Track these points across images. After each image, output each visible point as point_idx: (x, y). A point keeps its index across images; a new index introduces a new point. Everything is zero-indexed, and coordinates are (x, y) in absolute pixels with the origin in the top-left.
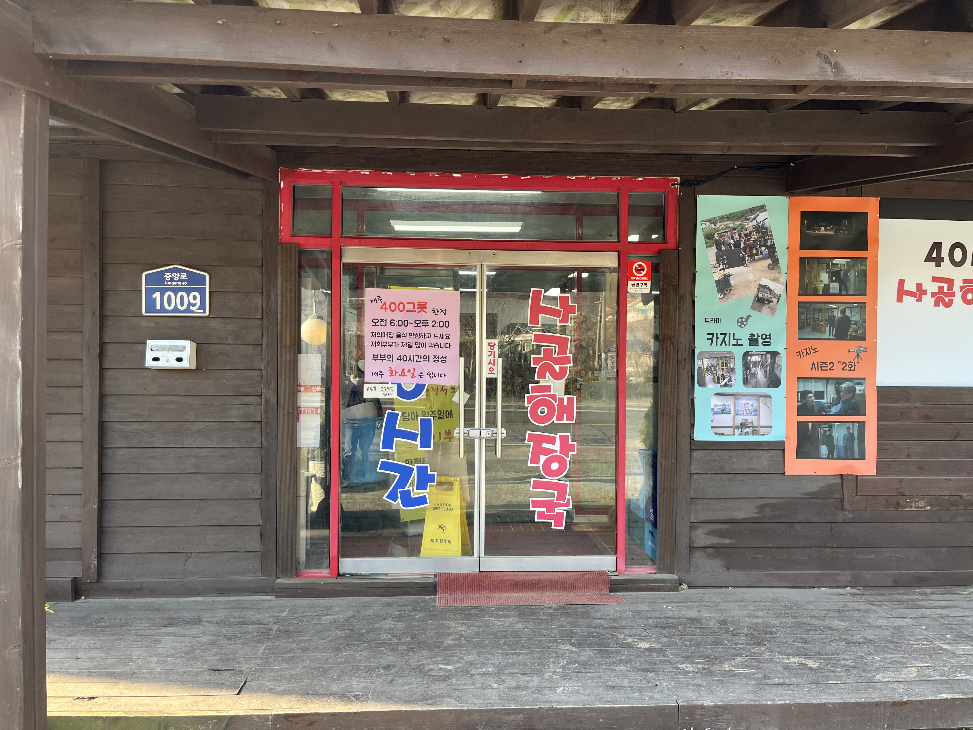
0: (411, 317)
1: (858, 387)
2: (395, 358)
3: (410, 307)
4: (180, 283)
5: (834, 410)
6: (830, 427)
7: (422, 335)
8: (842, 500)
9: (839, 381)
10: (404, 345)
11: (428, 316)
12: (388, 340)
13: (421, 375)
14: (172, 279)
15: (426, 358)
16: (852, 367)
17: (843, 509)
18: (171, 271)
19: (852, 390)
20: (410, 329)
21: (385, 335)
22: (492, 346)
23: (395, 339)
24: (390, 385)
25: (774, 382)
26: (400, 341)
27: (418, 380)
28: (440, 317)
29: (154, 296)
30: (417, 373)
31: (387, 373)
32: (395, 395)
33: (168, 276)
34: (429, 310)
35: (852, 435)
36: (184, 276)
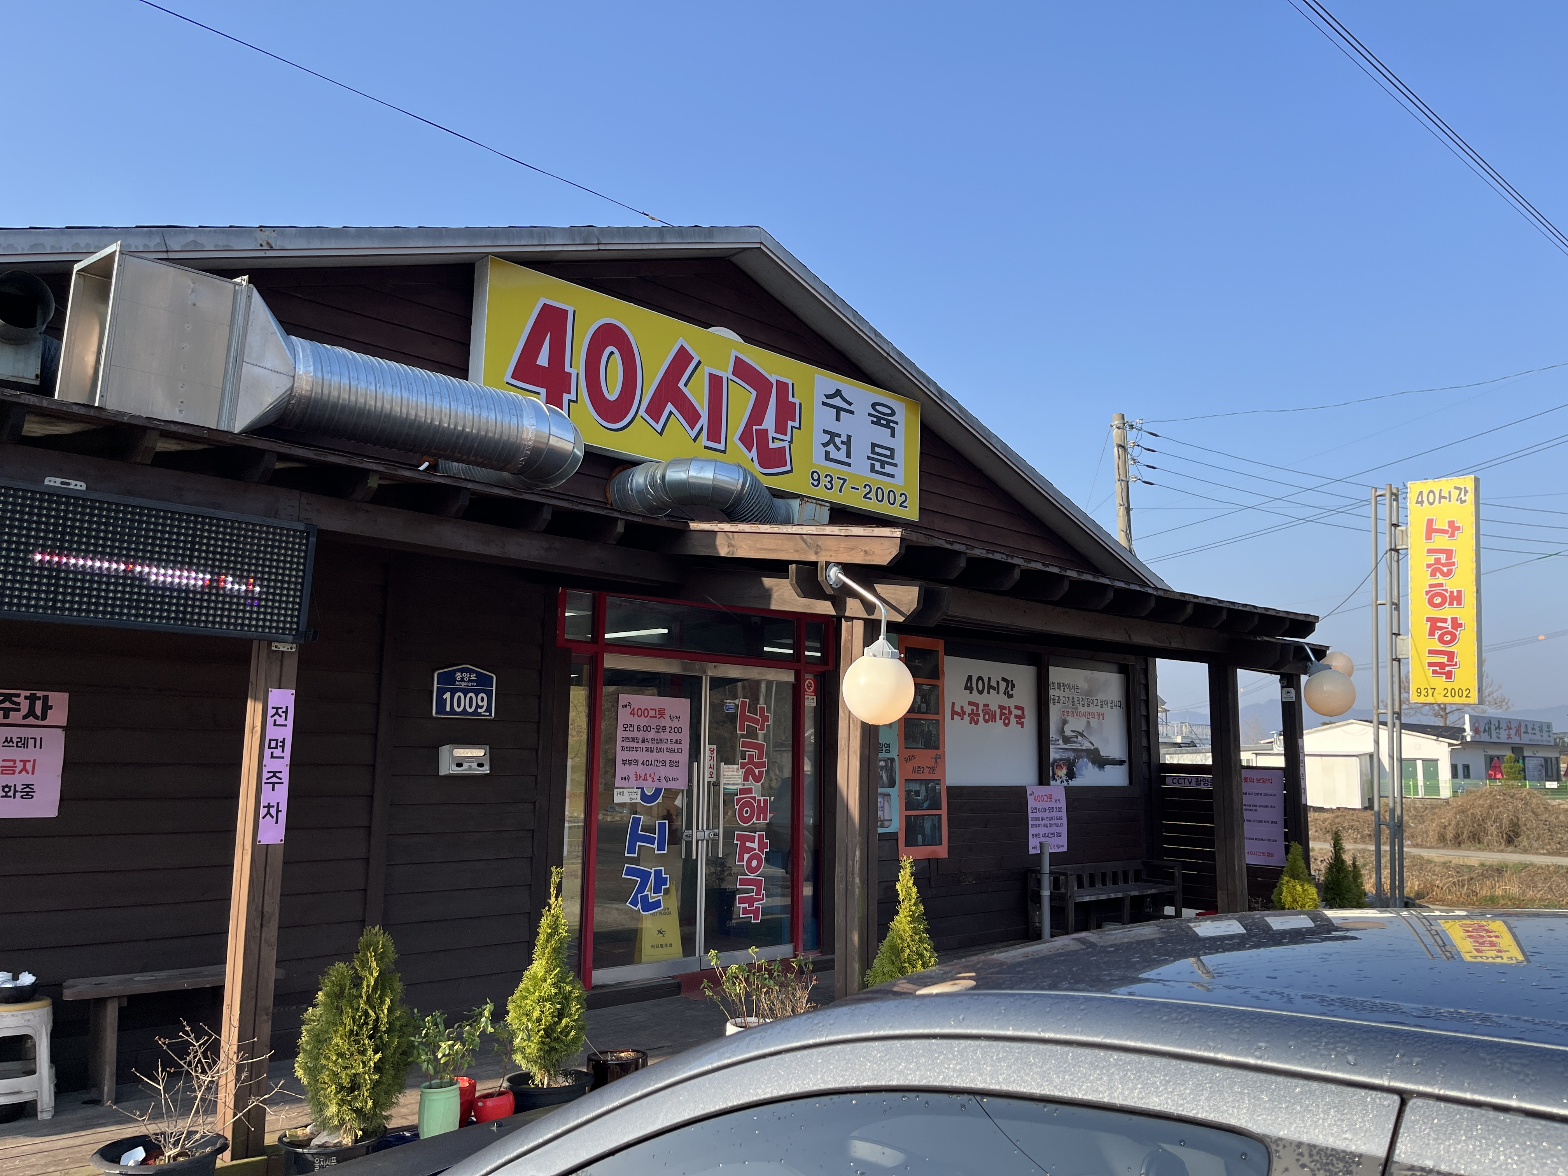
0: (654, 723)
1: (937, 787)
2: (640, 762)
3: (652, 713)
4: (470, 684)
5: (925, 805)
6: (923, 819)
7: (661, 741)
8: (929, 879)
9: (927, 782)
10: (647, 750)
11: (666, 722)
12: (635, 745)
13: (659, 780)
14: (462, 680)
15: (664, 762)
16: (933, 770)
17: (931, 887)
18: (462, 671)
19: (934, 788)
20: (652, 735)
21: (633, 740)
22: (712, 751)
23: (640, 745)
24: (635, 790)
25: (892, 784)
26: (644, 746)
27: (657, 785)
28: (675, 724)
29: (444, 697)
30: (656, 778)
31: (633, 777)
32: (639, 800)
33: (458, 676)
34: (667, 716)
35: (934, 825)
36: (473, 677)
